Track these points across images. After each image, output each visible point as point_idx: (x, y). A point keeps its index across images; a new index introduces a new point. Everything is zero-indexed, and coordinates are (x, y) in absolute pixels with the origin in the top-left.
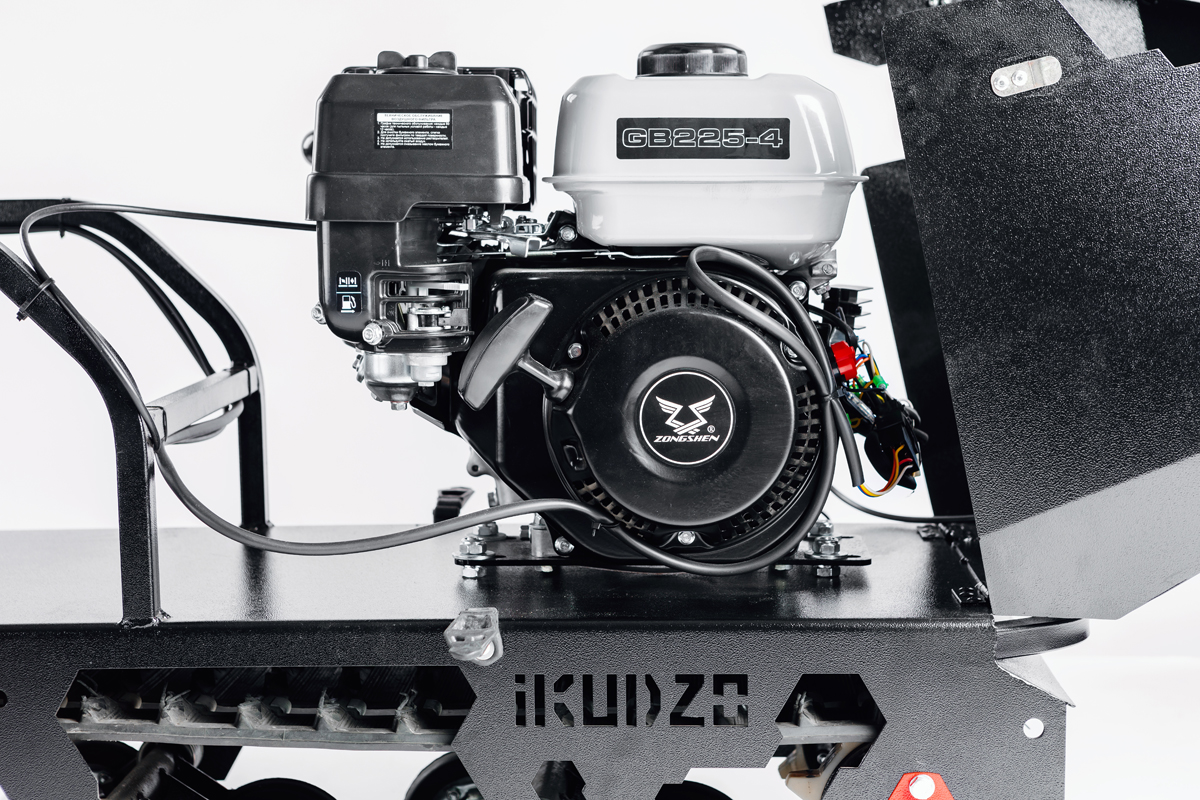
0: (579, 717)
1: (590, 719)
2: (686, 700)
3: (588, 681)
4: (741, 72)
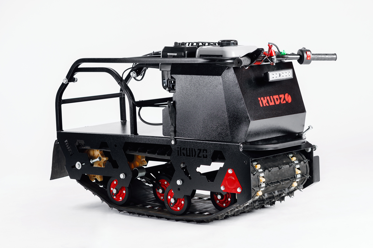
0: (186, 155)
1: (187, 156)
2: (199, 153)
3: (187, 149)
4: (237, 44)
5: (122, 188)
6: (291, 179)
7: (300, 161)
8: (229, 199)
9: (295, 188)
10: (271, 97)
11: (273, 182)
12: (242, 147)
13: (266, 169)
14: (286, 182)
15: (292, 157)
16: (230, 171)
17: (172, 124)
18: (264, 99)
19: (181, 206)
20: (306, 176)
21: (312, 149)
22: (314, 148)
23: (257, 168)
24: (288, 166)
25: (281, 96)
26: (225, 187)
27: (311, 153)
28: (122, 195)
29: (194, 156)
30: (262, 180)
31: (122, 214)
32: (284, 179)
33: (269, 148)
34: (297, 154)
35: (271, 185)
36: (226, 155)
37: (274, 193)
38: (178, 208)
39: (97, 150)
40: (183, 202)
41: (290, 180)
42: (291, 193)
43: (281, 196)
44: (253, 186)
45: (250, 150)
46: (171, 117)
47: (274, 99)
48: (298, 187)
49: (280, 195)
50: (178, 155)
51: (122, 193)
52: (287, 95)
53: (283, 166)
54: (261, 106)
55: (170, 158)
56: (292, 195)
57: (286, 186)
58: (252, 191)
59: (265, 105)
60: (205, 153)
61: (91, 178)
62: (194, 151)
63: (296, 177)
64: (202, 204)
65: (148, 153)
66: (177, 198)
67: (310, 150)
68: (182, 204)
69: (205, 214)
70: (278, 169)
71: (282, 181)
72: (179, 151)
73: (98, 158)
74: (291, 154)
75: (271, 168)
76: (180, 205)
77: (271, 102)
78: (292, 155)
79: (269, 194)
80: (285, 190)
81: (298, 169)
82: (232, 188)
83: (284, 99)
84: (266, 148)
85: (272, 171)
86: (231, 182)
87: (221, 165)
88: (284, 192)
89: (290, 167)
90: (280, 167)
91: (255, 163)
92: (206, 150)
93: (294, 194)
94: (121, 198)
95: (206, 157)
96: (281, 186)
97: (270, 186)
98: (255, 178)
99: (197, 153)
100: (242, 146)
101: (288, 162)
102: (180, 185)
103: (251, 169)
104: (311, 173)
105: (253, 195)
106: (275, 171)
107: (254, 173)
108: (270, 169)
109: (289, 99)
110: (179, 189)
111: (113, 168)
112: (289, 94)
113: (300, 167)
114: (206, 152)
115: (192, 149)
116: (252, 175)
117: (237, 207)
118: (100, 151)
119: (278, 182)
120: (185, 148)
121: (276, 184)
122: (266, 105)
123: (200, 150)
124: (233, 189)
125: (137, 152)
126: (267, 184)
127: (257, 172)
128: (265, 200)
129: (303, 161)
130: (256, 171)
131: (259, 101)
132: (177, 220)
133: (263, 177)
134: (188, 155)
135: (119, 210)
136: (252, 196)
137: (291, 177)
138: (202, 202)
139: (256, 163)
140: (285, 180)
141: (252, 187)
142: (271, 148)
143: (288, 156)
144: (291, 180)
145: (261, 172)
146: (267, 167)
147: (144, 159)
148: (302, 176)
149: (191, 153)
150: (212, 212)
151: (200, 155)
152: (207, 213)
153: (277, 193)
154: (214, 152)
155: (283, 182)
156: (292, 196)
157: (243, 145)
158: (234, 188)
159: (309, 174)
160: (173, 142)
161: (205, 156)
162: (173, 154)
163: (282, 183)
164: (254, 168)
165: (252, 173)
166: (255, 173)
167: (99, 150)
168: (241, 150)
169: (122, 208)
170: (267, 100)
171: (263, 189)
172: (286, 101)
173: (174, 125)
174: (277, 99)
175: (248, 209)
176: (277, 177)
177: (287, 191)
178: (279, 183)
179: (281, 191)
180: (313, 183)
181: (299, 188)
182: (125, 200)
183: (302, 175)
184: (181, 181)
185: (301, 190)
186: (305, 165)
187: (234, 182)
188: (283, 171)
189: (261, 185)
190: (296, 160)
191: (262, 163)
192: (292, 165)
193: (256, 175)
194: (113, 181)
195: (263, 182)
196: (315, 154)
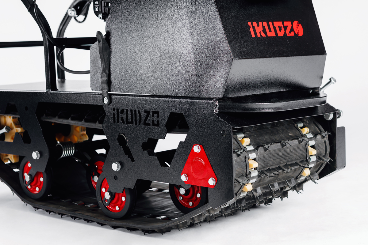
5: (38, 174)
6: (300, 164)
7: (315, 135)
8: (198, 195)
9: (306, 178)
10: (270, 23)
11: (271, 168)
12: (218, 107)
13: (260, 146)
14: (292, 168)
15: (302, 128)
16: (197, 149)
17: (104, 70)
18: (258, 25)
19: (121, 205)
20: (325, 159)
21: (335, 115)
22: (338, 114)
23: (244, 145)
24: (296, 142)
25: (286, 23)
26: (188, 176)
27: (334, 121)
28: (38, 184)
29: (138, 123)
30: (252, 165)
31: (40, 213)
32: (289, 163)
33: (266, 109)
34: (310, 123)
35: (268, 174)
36: (190, 121)
37: (273, 186)
38: (117, 208)
39: (10, 117)
40: (123, 199)
41: (300, 166)
42: (299, 187)
43: (283, 191)
44: (237, 175)
45: (231, 111)
46: (102, 59)
47: (274, 27)
48: (311, 176)
49: (282, 189)
50: (114, 121)
51: (39, 181)
52: (295, 23)
53: (289, 142)
54: (253, 35)
55: (103, 127)
56: (301, 189)
57: (292, 175)
58: (234, 184)
59: (259, 35)
60: (155, 118)
61: (3, 158)
62: (138, 115)
63: (309, 161)
64: (159, 200)
65: (72, 120)
66: (113, 191)
67: (331, 117)
68: (122, 201)
69: (160, 218)
70: (281, 147)
71: (286, 166)
72: (116, 115)
73: (4, 128)
74: (300, 123)
75: (269, 145)
76: (119, 203)
77: (270, 31)
78: (302, 125)
79: (264, 188)
80: (290, 181)
81: (313, 147)
82: (201, 177)
83: (292, 30)
84: (260, 109)
85: (270, 149)
86: (199, 168)
87: (182, 137)
88: (289, 184)
89: (299, 143)
90: (284, 144)
91: (240, 136)
92: (157, 113)
93: (304, 188)
94: (37, 189)
95: (158, 125)
96: (284, 175)
97: (266, 175)
98: (240, 162)
99: (143, 118)
100: (217, 104)
101: (295, 136)
102: (116, 171)
103: (234, 145)
104: (333, 154)
105: (236, 190)
106: (275, 150)
107: (239, 153)
108: (266, 146)
109: (299, 30)
110: (116, 178)
111: (24, 143)
112: (299, 22)
113: (315, 144)
114: (158, 116)
115: (135, 111)
116: (234, 156)
117: (208, 211)
118: (13, 118)
119: (280, 168)
120: (125, 110)
121: (276, 172)
122: (261, 35)
123: (147, 112)
124: (202, 179)
125: (57, 117)
126: (261, 172)
127: (244, 150)
128: (257, 198)
129: (320, 134)
130: (241, 149)
131: (249, 27)
132: (114, 227)
133: (254, 159)
134: (130, 120)
135: (35, 207)
136: (235, 192)
137: (301, 160)
138: (160, 196)
139: (243, 135)
140: (292, 165)
141: (234, 176)
142: (269, 108)
143: (296, 125)
144: (302, 165)
145: (251, 151)
146: (262, 142)
147: (85, 132)
148: (318, 159)
149: (134, 118)
150: (170, 215)
151: (148, 122)
152: (163, 217)
153: (277, 187)
154: (170, 115)
155: (288, 169)
156: (301, 191)
157: (219, 102)
158: (204, 179)
159: (330, 156)
160: (106, 101)
161: (156, 123)
162: (106, 119)
163: (286, 170)
164: (239, 143)
165: (234, 151)
166: (241, 153)
167: (11, 117)
168: (216, 111)
169: (38, 204)
170: (264, 27)
171: (253, 181)
172: (295, 33)
173: (107, 72)
174: (280, 28)
175: (229, 212)
176: (278, 161)
177: (293, 183)
178: (281, 171)
179: (284, 183)
180: (335, 170)
181: (312, 178)
182: (43, 192)
183: (319, 157)
184: (119, 165)
185: (316, 181)
186: (323, 142)
187: (204, 167)
188: (288, 150)
189: (250, 173)
190: (309, 133)
191: (253, 136)
192: (303, 140)
193: (242, 155)
194: (27, 163)
195: (255, 169)
196: (340, 123)
